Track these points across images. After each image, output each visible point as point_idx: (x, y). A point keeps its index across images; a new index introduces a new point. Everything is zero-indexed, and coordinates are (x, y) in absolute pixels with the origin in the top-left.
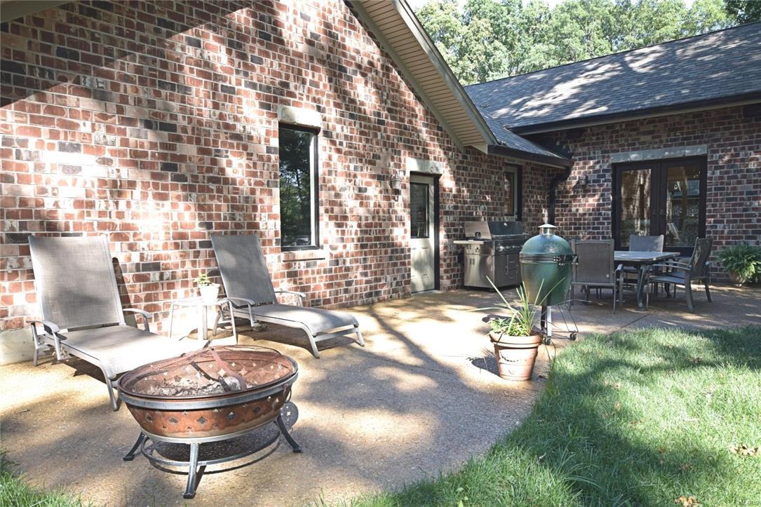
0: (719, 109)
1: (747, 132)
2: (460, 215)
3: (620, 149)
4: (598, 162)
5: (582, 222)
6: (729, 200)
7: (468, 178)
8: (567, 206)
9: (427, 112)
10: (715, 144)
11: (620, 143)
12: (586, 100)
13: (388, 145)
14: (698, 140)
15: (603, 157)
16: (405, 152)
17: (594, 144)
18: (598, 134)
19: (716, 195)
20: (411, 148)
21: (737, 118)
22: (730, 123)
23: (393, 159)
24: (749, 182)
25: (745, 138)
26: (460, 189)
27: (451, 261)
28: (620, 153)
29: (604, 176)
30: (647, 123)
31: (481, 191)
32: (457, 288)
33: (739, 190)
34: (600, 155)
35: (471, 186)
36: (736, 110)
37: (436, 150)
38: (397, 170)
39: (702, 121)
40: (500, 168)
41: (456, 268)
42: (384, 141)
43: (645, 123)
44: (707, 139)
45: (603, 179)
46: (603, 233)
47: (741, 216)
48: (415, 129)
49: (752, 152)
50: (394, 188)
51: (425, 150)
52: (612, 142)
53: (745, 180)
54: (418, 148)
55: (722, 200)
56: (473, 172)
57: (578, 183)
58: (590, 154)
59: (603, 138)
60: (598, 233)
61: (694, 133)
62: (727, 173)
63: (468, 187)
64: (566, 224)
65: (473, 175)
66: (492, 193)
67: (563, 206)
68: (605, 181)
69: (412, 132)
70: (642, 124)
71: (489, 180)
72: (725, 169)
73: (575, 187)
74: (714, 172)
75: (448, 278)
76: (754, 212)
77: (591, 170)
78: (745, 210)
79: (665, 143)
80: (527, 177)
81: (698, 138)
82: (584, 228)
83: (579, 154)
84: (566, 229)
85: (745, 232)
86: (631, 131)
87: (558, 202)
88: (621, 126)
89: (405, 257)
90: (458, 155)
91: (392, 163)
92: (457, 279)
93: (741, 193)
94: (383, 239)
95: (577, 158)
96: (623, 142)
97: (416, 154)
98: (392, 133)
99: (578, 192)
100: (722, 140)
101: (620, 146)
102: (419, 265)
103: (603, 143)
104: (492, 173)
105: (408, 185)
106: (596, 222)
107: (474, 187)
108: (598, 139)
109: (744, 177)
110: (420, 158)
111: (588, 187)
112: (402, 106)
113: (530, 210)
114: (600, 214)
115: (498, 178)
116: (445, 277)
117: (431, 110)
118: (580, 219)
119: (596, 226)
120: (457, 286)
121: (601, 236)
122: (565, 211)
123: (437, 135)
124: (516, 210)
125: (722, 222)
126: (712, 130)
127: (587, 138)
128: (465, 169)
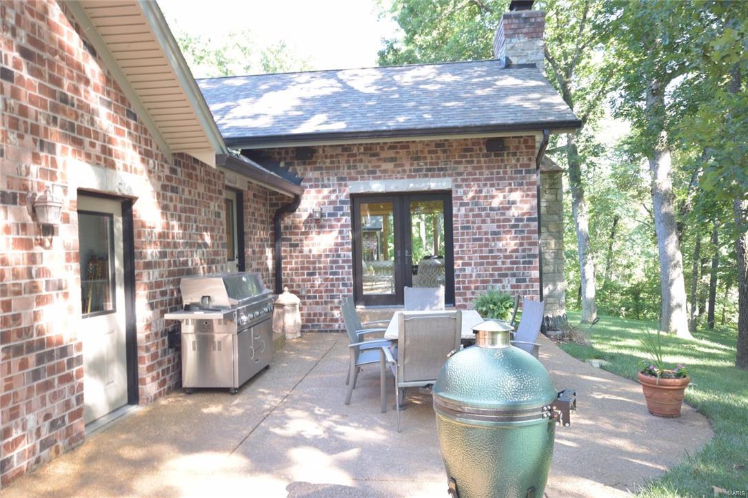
0: (460, 139)
1: (488, 168)
2: (170, 266)
3: (359, 176)
4: (334, 191)
5: (317, 265)
6: (475, 240)
7: (179, 206)
8: (297, 245)
9: (108, 80)
10: (459, 178)
11: (359, 169)
12: (313, 113)
13: (22, 127)
14: (442, 173)
15: (340, 185)
16: (64, 149)
17: (328, 168)
18: (332, 156)
19: (463, 234)
20: (77, 142)
21: (478, 152)
22: (471, 156)
23: (36, 158)
24: (493, 221)
25: (486, 173)
26: (168, 224)
27: (157, 348)
28: (359, 181)
29: (341, 209)
30: (388, 149)
31: (197, 227)
32: (169, 392)
33: (484, 230)
34: (336, 182)
35: (183, 218)
36: (476, 142)
37: (126, 151)
38: (48, 183)
39: (444, 152)
40: (220, 193)
41: (166, 358)
42: (11, 118)
43: (386, 148)
44: (450, 172)
45: (341, 213)
46: (343, 279)
47: (487, 257)
48: (84, 106)
49: (494, 189)
50: (42, 220)
51: (107, 151)
52: (349, 168)
53: (488, 220)
54: (93, 145)
55: (469, 240)
56: (186, 195)
57: (311, 216)
58: (323, 181)
59: (339, 162)
60: (337, 279)
61: (437, 164)
62: (472, 210)
63: (180, 220)
64: (297, 269)
65: (187, 201)
66: (212, 230)
67: (291, 245)
68: (343, 215)
69: (80, 112)
70: (382, 148)
71: (207, 209)
72: (470, 207)
73: (306, 222)
74: (459, 209)
75: (153, 379)
76: (498, 254)
77: (326, 201)
78: (491, 251)
79: (408, 173)
80: (251, 206)
81: (442, 170)
82: (320, 274)
83: (310, 180)
84: (297, 274)
85: (492, 275)
86: (371, 156)
87: (285, 240)
88: (358, 149)
89: (70, 363)
90: (162, 166)
91: (34, 169)
92: (167, 377)
93: (486, 233)
94: (14, 336)
95: (308, 184)
96: (362, 168)
97: (88, 156)
98: (32, 102)
99: (310, 228)
100: (465, 174)
101: (359, 173)
102: (99, 368)
103: (338, 168)
104: (211, 198)
105: (74, 216)
106: (334, 266)
107: (188, 219)
108: (332, 162)
109: (488, 216)
110: (98, 164)
111: (322, 222)
112: (55, 53)
113: (254, 252)
114: (339, 256)
115: (219, 206)
116: (148, 380)
117: (114, 76)
118: (314, 263)
119: (334, 270)
120: (169, 388)
121: (341, 283)
122: (294, 252)
123: (128, 125)
124: (236, 252)
125: (469, 264)
126: (456, 163)
127: (319, 161)
128: (174, 190)
